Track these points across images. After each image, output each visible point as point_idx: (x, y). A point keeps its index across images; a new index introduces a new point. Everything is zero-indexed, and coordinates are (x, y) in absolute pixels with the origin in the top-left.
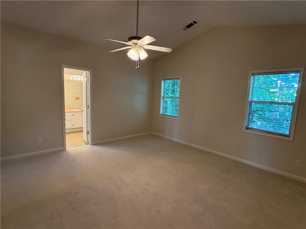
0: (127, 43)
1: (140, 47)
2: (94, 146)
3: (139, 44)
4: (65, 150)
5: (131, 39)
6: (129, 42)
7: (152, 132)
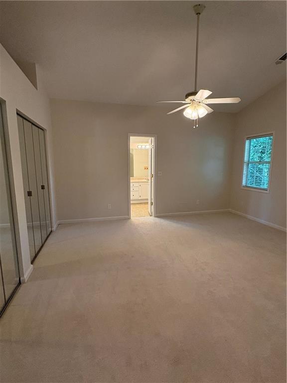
0: (183, 102)
1: (199, 102)
2: (156, 218)
3: (197, 101)
4: (129, 218)
5: (188, 96)
6: (186, 100)
7: (230, 209)
